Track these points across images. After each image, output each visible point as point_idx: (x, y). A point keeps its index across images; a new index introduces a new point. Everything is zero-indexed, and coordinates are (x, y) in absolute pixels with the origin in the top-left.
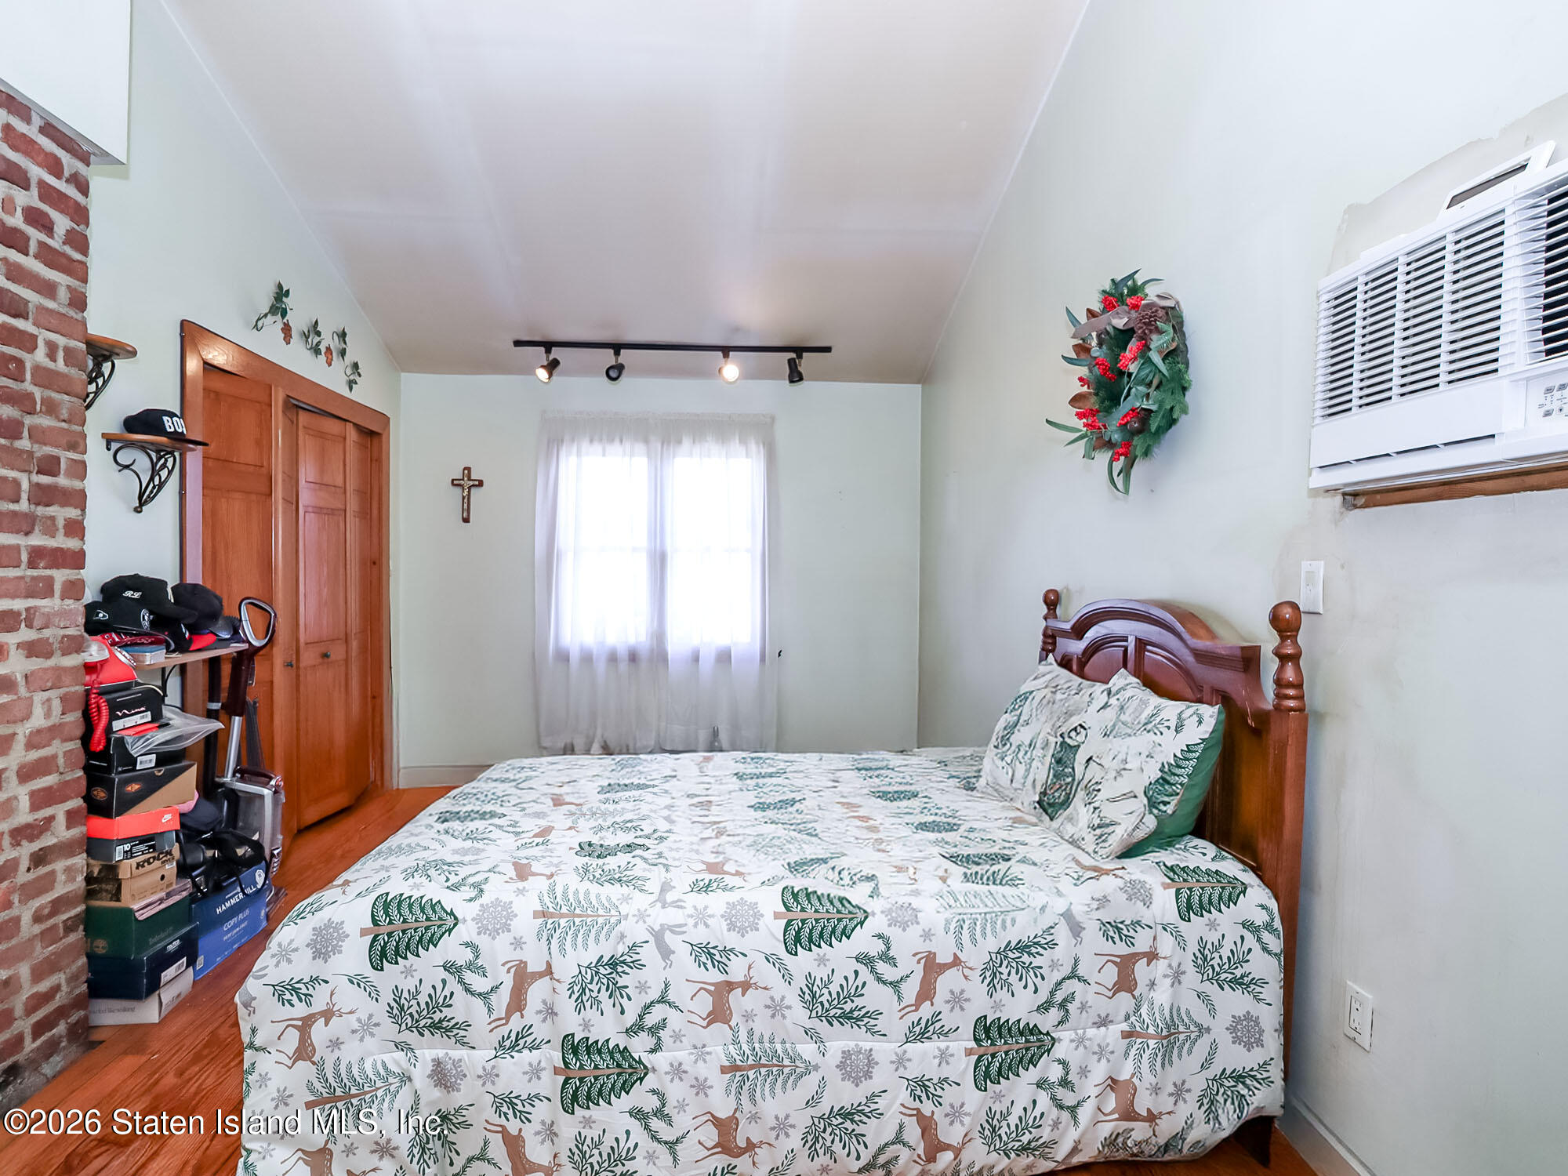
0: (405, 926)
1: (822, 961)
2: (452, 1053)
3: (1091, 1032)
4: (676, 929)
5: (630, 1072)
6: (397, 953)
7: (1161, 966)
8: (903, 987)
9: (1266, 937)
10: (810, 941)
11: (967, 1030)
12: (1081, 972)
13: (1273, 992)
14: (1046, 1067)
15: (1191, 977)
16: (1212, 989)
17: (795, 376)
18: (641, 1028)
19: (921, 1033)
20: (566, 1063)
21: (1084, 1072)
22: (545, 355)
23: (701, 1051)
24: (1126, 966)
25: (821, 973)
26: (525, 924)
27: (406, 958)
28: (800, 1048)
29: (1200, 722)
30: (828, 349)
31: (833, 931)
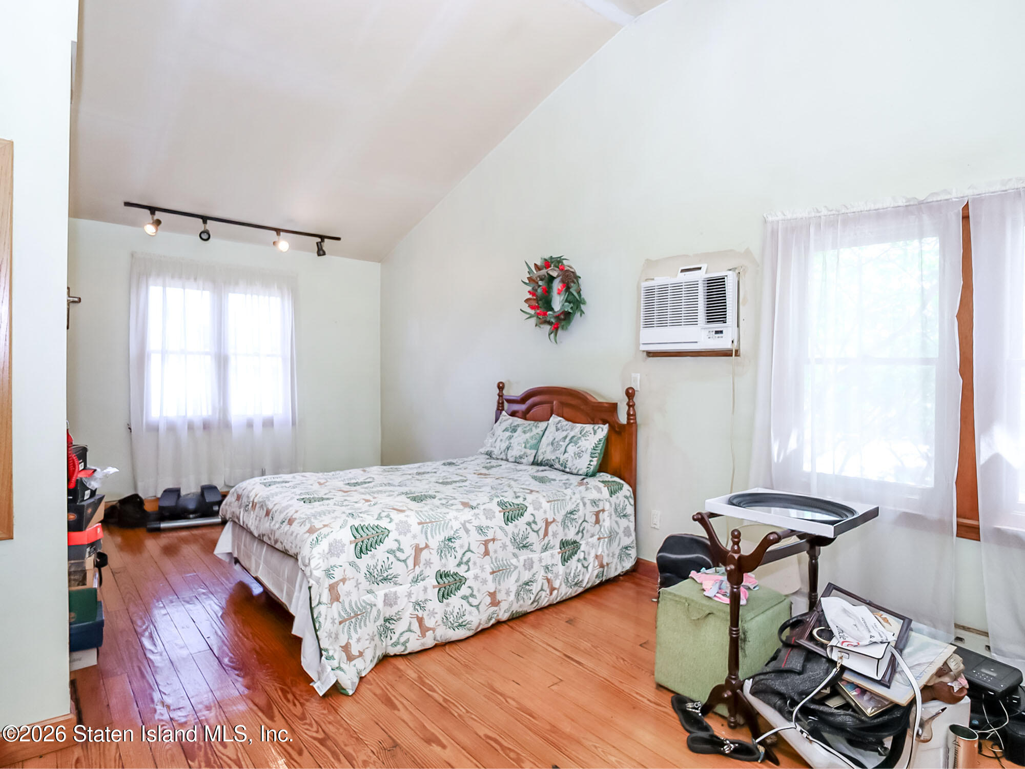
0: (368, 537)
1: (516, 526)
2: (391, 590)
3: (590, 540)
4: (469, 522)
5: (459, 581)
6: (367, 549)
7: (606, 513)
8: (540, 532)
9: (630, 499)
10: (512, 519)
11: (558, 546)
12: (586, 519)
13: (632, 518)
14: (579, 554)
15: (614, 516)
16: (618, 519)
17: (321, 252)
18: (462, 563)
19: (545, 549)
20: (438, 583)
21: (589, 554)
22: (150, 216)
23: (482, 569)
24: (597, 514)
25: (516, 531)
26: (416, 528)
27: (371, 551)
28: (511, 561)
29: (602, 430)
30: (338, 239)
31: (518, 515)
